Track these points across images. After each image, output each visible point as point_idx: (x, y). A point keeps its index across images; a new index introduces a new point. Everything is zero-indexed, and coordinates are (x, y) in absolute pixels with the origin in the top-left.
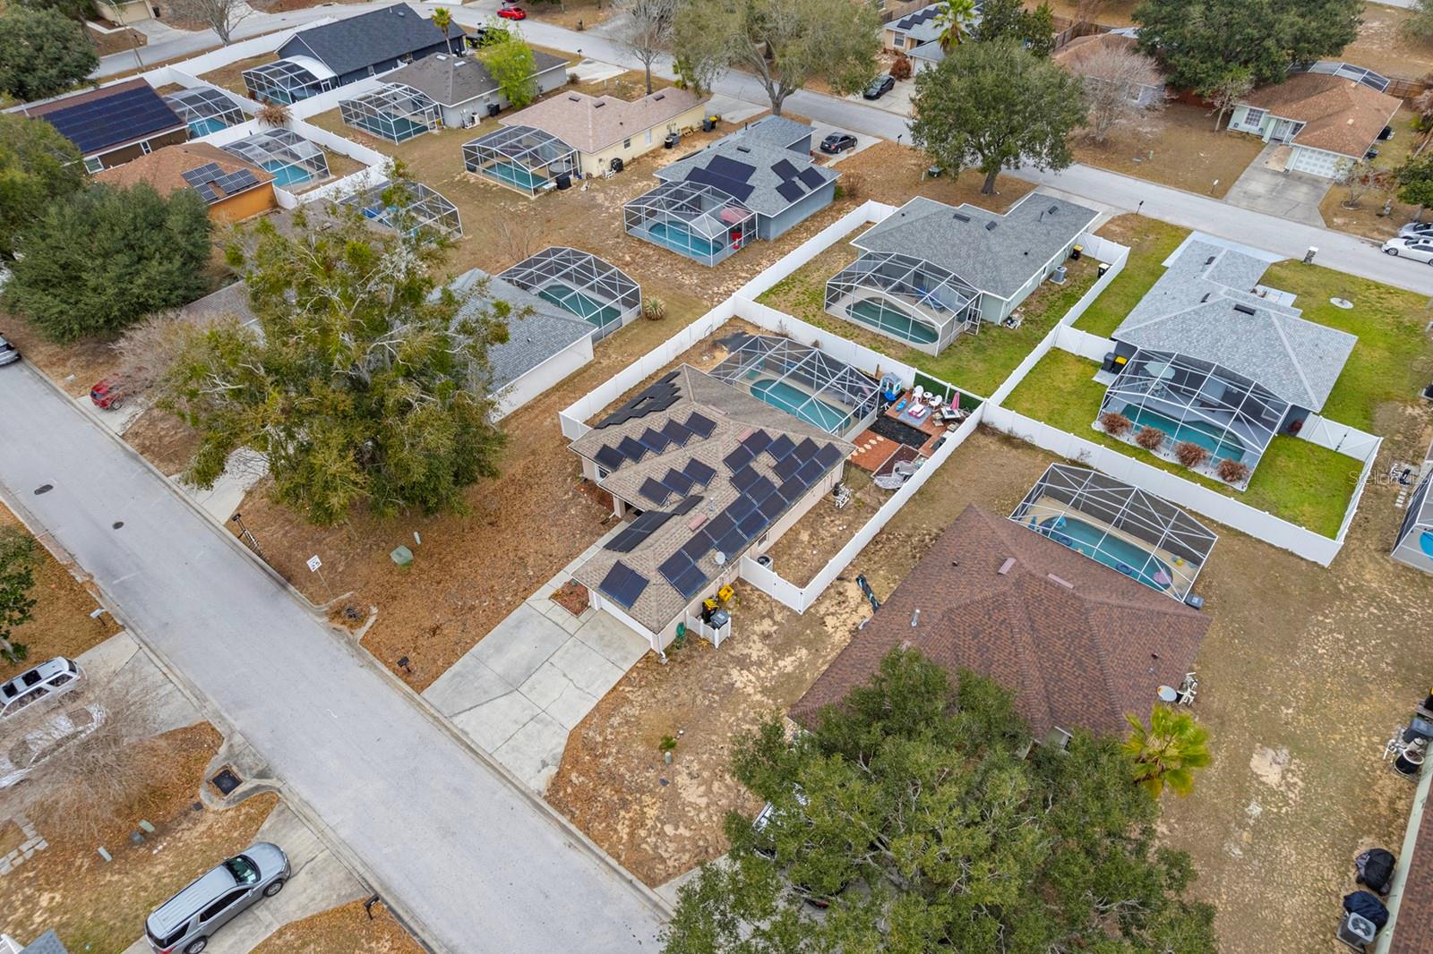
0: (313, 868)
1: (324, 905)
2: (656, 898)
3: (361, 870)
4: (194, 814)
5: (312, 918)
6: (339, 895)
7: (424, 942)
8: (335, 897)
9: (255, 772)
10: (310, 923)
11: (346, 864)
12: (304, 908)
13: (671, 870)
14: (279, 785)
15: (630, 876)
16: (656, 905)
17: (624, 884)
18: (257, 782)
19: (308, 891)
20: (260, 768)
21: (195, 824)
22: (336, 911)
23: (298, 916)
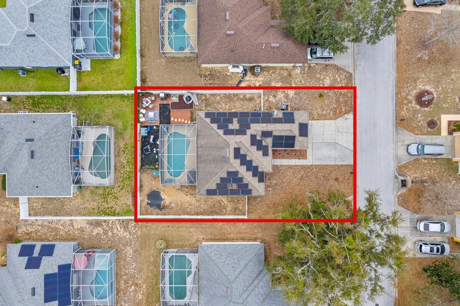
0: (403, 143)
1: (407, 133)
2: (353, 71)
3: (395, 134)
4: (414, 181)
5: (410, 132)
6: (403, 132)
7: (396, 107)
8: (404, 132)
9: (397, 180)
10: (411, 131)
11: (397, 138)
12: (410, 135)
13: (346, 73)
14: (395, 171)
15: (353, 80)
16: (354, 70)
17: (355, 80)
18: (399, 177)
19: (407, 138)
20: (396, 180)
21: (416, 178)
22: (406, 129)
23: (413, 135)
